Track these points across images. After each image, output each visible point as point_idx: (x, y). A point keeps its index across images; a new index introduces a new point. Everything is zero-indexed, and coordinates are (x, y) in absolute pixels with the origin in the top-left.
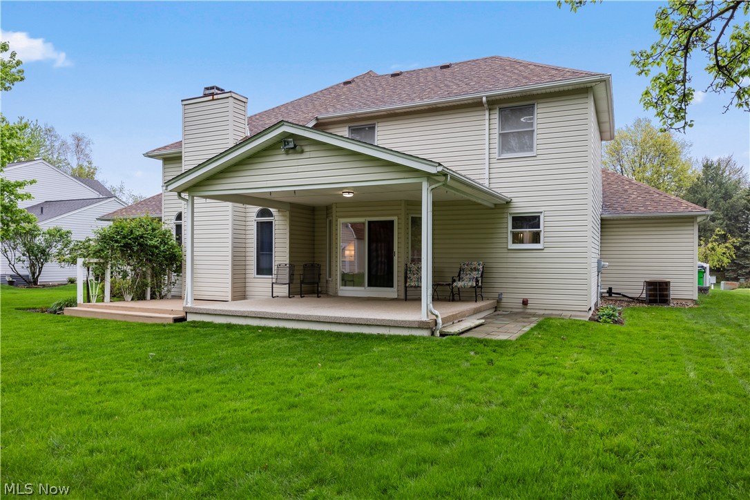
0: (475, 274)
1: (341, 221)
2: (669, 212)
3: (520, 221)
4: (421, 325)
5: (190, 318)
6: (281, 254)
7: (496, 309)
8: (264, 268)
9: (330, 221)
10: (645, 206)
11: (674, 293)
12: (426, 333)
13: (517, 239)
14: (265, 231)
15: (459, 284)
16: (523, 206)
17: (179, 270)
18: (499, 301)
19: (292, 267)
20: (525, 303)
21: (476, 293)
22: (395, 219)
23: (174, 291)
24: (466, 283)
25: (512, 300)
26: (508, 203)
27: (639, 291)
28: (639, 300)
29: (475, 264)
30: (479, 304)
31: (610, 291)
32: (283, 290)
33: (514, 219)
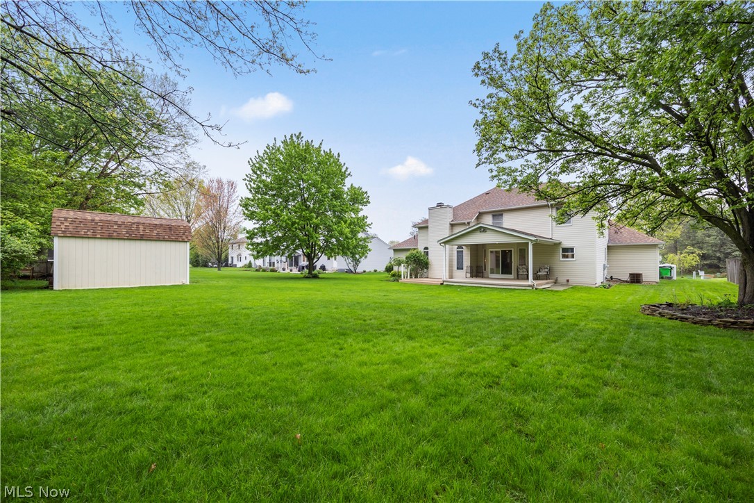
0: (546, 270)
1: (490, 250)
2: (643, 243)
3: (565, 250)
4: (529, 286)
5: (445, 283)
6: (467, 262)
7: (555, 283)
8: (460, 267)
9: (485, 251)
10: (630, 240)
11: (644, 278)
12: (531, 288)
13: (564, 256)
14: (460, 254)
15: (540, 273)
16: (566, 244)
17: (427, 268)
18: (556, 280)
19: (471, 267)
20: (568, 281)
21: (547, 277)
22: (513, 249)
23: (426, 275)
24: (542, 273)
25: (562, 279)
26: (560, 243)
27: (627, 278)
28: (626, 282)
29: (546, 266)
30: (548, 281)
31: (611, 277)
32: (469, 275)
33: (563, 249)
